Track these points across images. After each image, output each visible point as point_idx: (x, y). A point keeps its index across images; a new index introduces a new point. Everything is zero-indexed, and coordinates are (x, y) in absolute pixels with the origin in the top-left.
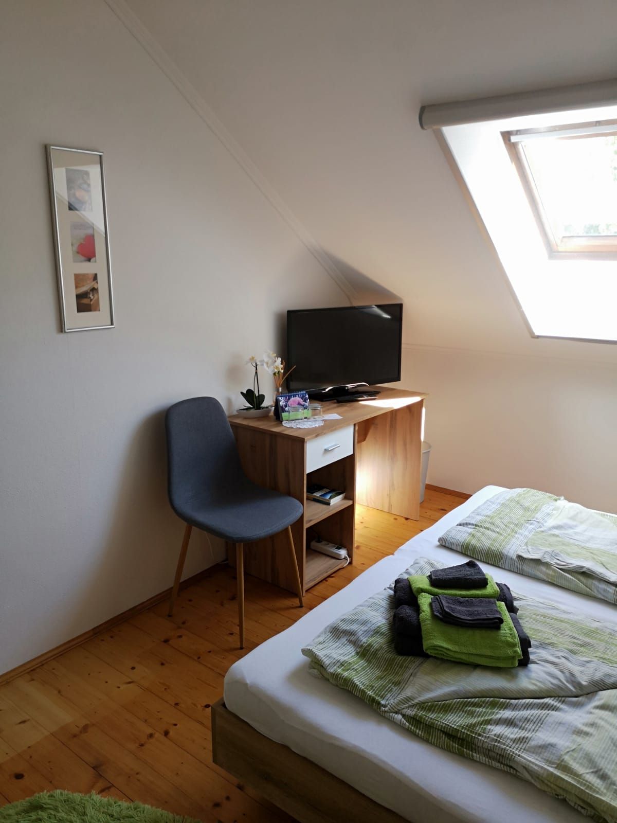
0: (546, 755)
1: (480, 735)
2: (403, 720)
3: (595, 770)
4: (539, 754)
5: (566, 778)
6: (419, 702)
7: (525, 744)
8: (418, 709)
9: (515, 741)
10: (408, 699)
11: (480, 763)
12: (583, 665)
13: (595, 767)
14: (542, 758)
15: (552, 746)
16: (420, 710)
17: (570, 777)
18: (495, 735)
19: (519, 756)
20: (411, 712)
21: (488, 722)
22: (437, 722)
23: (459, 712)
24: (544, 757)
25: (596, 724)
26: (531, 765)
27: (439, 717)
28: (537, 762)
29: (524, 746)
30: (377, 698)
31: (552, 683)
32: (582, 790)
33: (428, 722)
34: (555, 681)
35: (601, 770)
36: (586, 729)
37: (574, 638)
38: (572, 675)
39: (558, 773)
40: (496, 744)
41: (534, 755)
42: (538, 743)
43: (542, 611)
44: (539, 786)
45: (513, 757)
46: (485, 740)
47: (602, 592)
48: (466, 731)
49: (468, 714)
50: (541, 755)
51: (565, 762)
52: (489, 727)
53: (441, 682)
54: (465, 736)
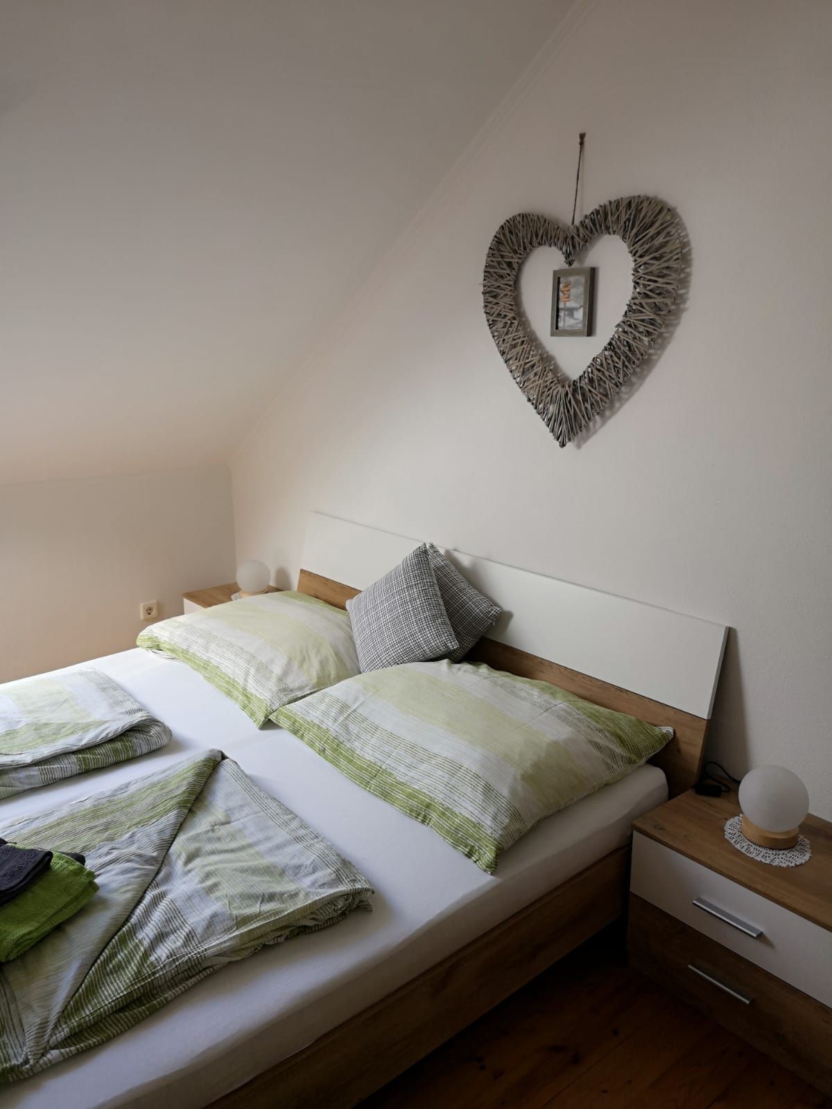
0: (219, 928)
1: (154, 974)
2: (63, 1050)
3: (260, 899)
4: (213, 934)
5: (254, 926)
6: (58, 1015)
7: (195, 938)
8: (66, 1023)
9: (185, 945)
10: (43, 1026)
11: (176, 997)
12: (133, 843)
13: (258, 898)
14: (219, 934)
15: (214, 917)
16: (68, 1021)
17: (255, 922)
18: (168, 957)
19: (206, 950)
20: (64, 1031)
21: (146, 955)
22: (102, 1009)
23: (106, 979)
24: (220, 931)
25: (209, 872)
26: (222, 946)
27: (96, 1005)
28: (221, 940)
29: (196, 940)
30: (8, 1065)
31: (136, 877)
32: (274, 921)
33: (92, 1020)
34: (136, 874)
35: (264, 895)
36: (209, 883)
37: (91, 828)
38: (140, 856)
39: (244, 930)
40: (177, 963)
41: (211, 939)
42: (203, 926)
43: (26, 831)
44: (239, 958)
45: (203, 957)
46: (165, 971)
47: (27, 781)
48: (139, 985)
49: (116, 972)
50: (216, 932)
51: (240, 916)
52: (152, 958)
53: (53, 975)
54: (141, 990)
